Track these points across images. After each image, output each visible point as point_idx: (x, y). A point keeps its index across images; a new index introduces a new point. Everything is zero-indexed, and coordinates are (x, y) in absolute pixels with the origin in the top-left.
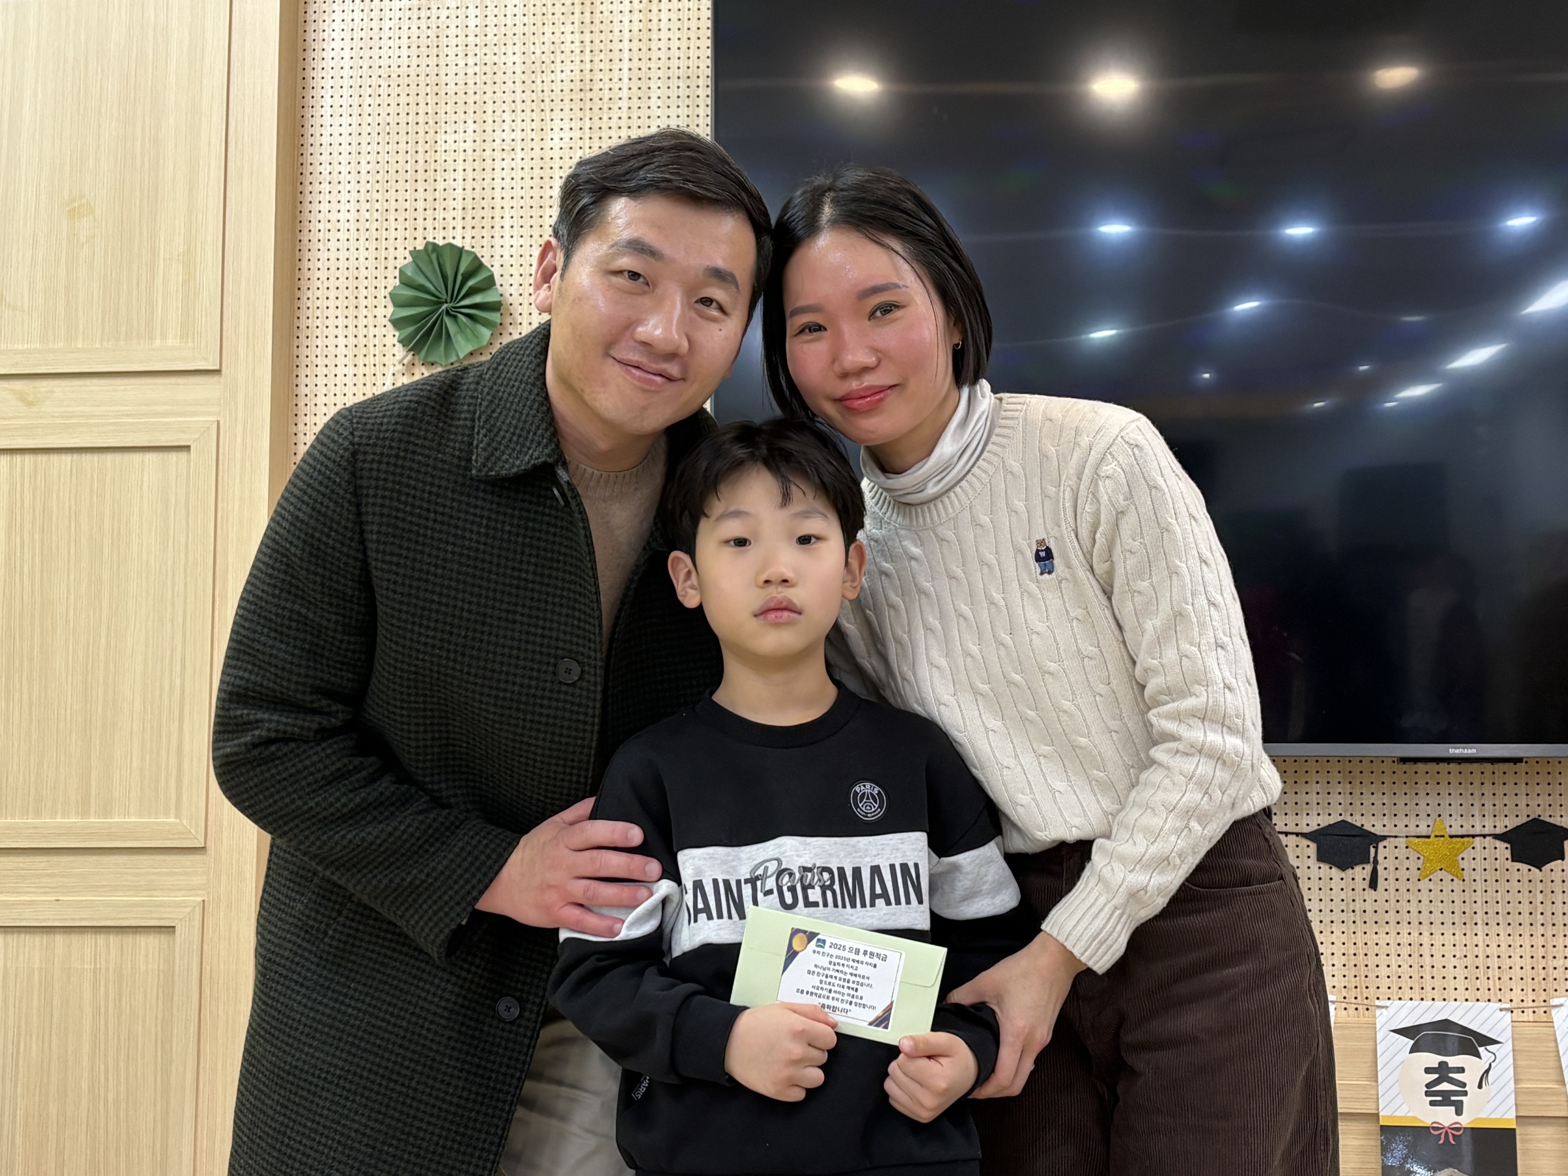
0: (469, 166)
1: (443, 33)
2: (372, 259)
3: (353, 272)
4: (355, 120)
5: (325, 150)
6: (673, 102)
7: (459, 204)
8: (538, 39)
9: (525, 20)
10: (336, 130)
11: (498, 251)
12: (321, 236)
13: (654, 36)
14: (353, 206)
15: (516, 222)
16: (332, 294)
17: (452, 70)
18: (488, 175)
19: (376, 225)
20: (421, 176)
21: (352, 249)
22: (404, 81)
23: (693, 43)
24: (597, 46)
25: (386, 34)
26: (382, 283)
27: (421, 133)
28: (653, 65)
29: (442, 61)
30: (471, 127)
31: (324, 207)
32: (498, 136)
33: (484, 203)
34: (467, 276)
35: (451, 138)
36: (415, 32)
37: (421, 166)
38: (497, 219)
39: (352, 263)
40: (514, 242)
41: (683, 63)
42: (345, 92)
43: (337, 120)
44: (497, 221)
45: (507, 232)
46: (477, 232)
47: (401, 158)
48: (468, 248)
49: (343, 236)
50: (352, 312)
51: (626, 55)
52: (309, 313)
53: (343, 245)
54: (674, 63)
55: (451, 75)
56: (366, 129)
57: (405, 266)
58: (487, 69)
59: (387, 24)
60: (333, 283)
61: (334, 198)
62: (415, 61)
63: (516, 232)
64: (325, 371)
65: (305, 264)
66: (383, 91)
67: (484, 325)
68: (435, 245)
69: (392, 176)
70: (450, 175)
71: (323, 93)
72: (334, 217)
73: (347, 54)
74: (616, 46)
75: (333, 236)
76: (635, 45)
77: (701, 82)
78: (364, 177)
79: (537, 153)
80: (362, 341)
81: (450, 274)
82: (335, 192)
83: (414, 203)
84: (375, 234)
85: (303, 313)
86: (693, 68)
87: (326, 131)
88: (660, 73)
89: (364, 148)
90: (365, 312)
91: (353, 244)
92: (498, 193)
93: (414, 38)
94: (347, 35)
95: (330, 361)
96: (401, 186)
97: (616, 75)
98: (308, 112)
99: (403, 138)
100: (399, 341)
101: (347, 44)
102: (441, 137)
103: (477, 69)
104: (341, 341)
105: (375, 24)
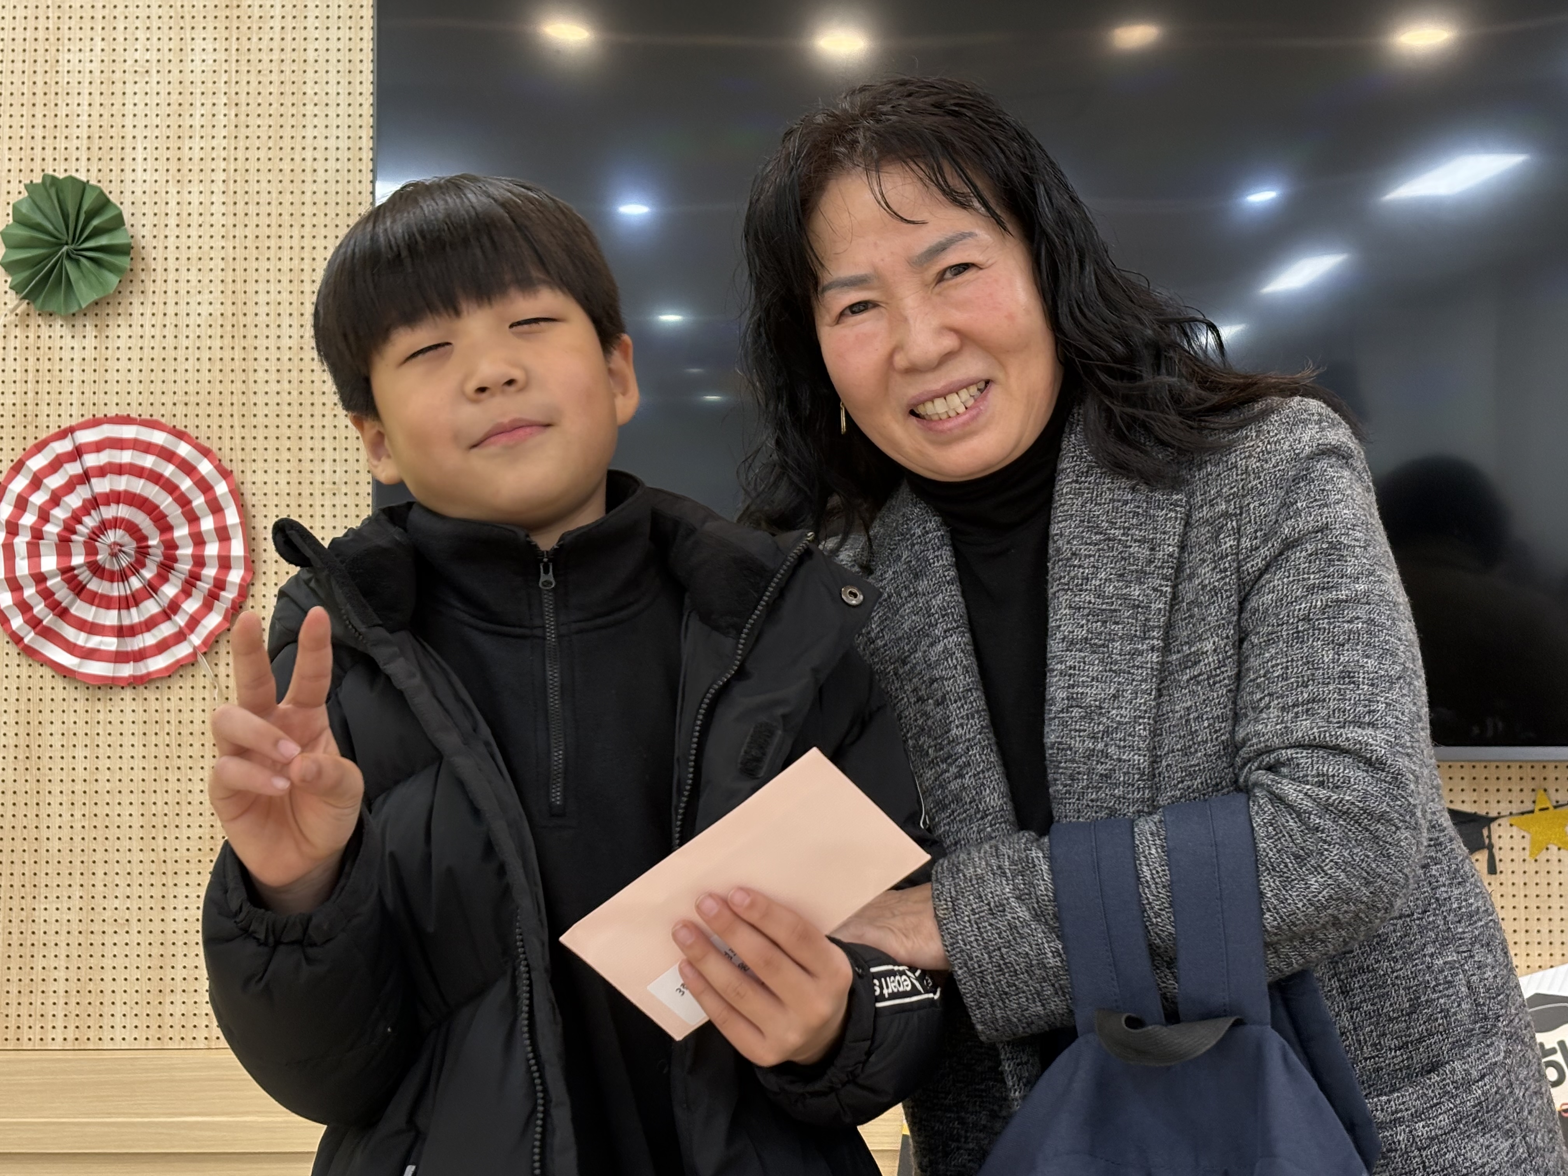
0: (96, 89)
6: (333, 23)
7: (84, 132)
11: (128, 187)
15: (150, 154)
18: (118, 100)
20: (40, 99)
27: (41, 51)
30: (99, 45)
32: (130, 56)
33: (112, 132)
34: (93, 214)
35: (75, 57)
37: (40, 89)
38: (128, 150)
40: (147, 176)
44: (128, 154)
45: (140, 165)
46: (104, 165)
48: (93, 182)
57: (20, 202)
63: (149, 165)
67: (110, 271)
68: (54, 178)
70: (74, 100)
79: (175, 77)
81: (72, 211)
83: (31, 131)
92: (129, 121)
96: (16, 110)
100: (11, 288)
102: (64, 56)
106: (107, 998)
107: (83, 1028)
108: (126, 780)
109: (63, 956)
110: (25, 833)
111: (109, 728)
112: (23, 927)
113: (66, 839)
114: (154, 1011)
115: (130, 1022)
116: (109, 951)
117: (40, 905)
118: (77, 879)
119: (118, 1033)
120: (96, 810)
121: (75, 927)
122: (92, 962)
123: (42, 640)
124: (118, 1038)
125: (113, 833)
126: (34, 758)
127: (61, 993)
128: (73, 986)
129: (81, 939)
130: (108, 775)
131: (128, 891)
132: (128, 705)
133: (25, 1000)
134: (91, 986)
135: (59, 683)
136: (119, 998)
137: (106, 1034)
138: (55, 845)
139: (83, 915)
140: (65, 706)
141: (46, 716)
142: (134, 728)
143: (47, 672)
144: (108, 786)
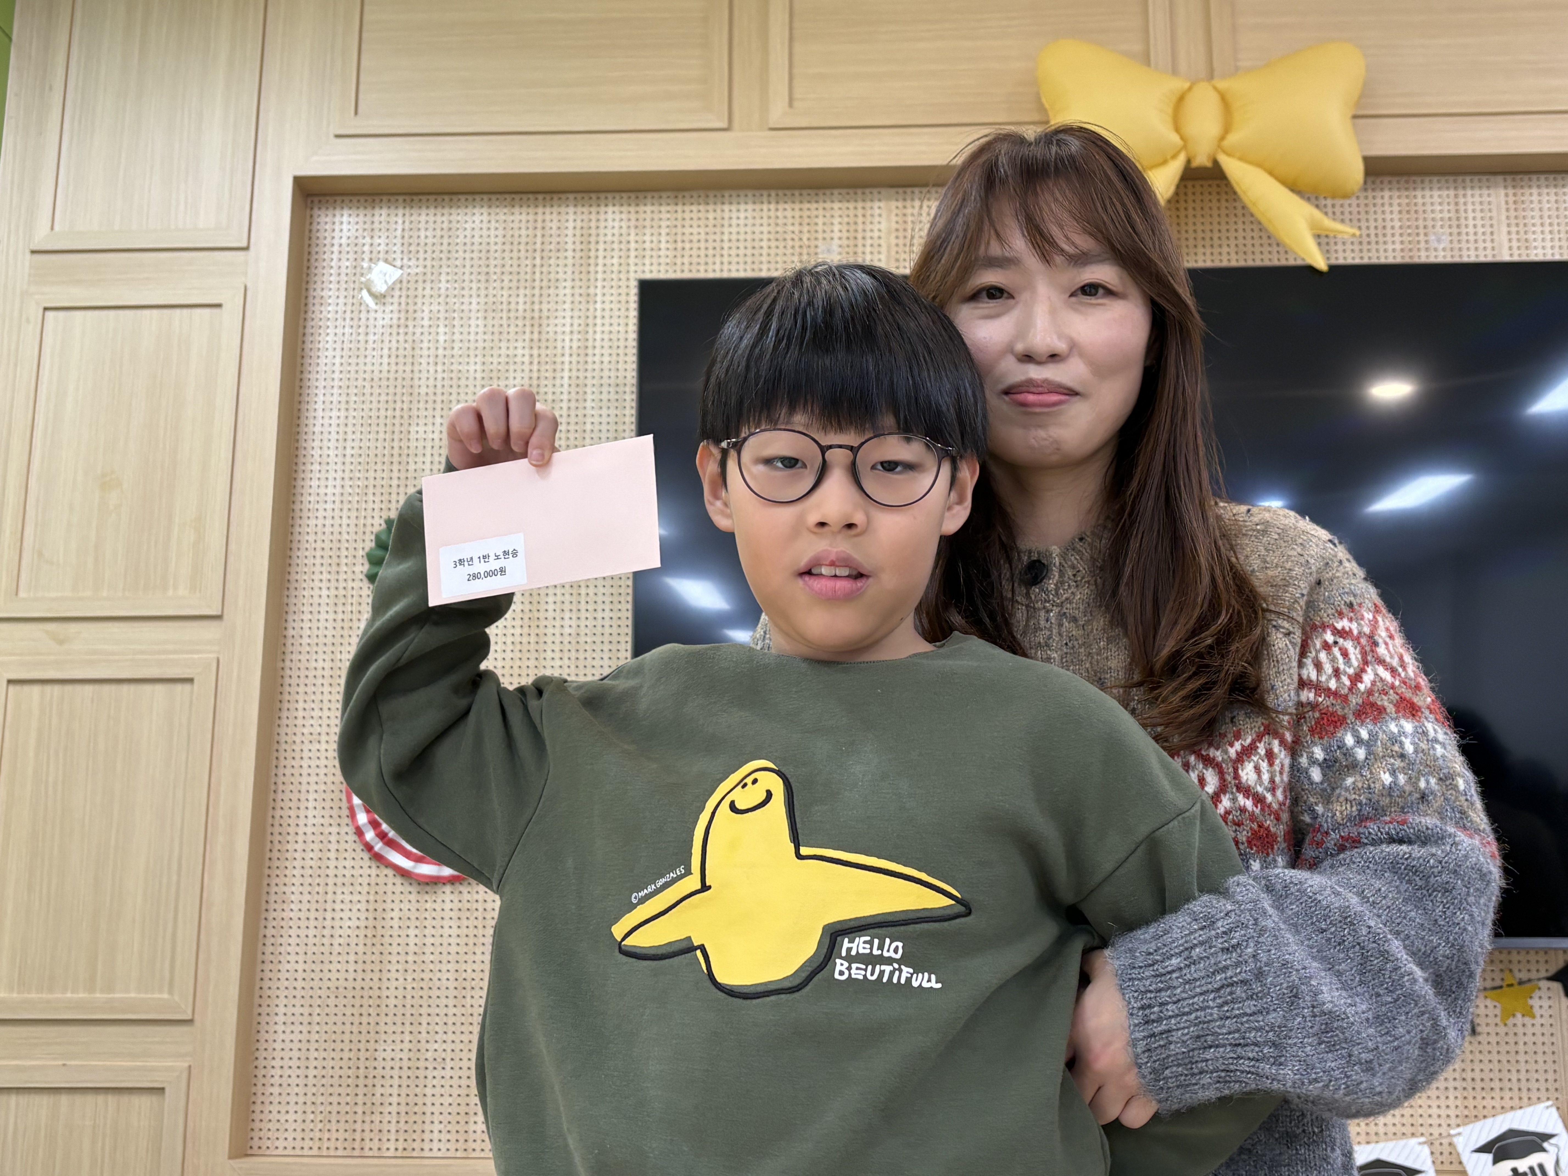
1: (418, 345)
2: (352, 526)
3: (336, 536)
4: (343, 414)
5: (317, 437)
6: (604, 404)
8: (495, 352)
9: (486, 337)
10: (326, 421)
12: (311, 507)
13: (590, 351)
14: (338, 482)
16: (319, 553)
17: (424, 375)
19: (356, 498)
20: (396, 459)
21: (337, 518)
22: (384, 383)
23: (621, 359)
24: (543, 359)
25: (370, 345)
26: (360, 545)
27: (397, 425)
28: (589, 374)
29: (416, 368)
31: (314, 483)
35: (421, 429)
36: (394, 344)
37: (396, 451)
39: (336, 529)
41: (613, 374)
42: (336, 391)
43: (327, 414)
47: (379, 444)
49: (329, 506)
50: (334, 568)
51: (567, 367)
52: (299, 569)
53: (329, 514)
54: (606, 373)
55: (423, 380)
56: (351, 421)
57: (380, 532)
58: (453, 375)
59: (371, 338)
60: (319, 545)
61: (323, 475)
62: (393, 368)
64: (309, 616)
65: (297, 529)
66: (367, 391)
69: (372, 459)
70: (420, 459)
71: (317, 391)
72: (322, 491)
73: (337, 361)
74: (559, 359)
75: (321, 506)
76: (574, 359)
77: (628, 389)
78: (348, 460)
80: (342, 592)
82: (323, 472)
84: (356, 506)
85: (293, 569)
86: (621, 378)
87: (319, 422)
88: (595, 382)
89: (350, 436)
90: (345, 569)
91: (337, 513)
93: (394, 349)
94: (338, 346)
95: (315, 609)
96: (379, 467)
97: (558, 382)
98: (304, 407)
99: (382, 429)
101: (338, 353)
102: (413, 429)
103: (445, 375)
104: (324, 592)
105: (362, 338)
106: (428, 1118)
107: (410, 1141)
108: (445, 953)
109: (396, 1087)
110: (371, 993)
111: (434, 914)
112: (368, 1064)
113: (400, 997)
114: (461, 1128)
115: (444, 1136)
116: (430, 1082)
117: (381, 1046)
118: (408, 1028)
119: (435, 1145)
120: (423, 975)
121: (405, 1064)
122: (418, 1090)
123: (388, 849)
124: (435, 1149)
125: (435, 993)
126: (379, 936)
127: (394, 1114)
128: (403, 1109)
129: (410, 1073)
130: (432, 949)
131: (445, 1037)
132: (448, 897)
133: (367, 1119)
134: (416, 1109)
135: (398, 880)
136: (436, 1118)
137: (426, 1146)
138: (392, 1002)
139: (411, 1055)
140: (402, 897)
141: (389, 906)
142: (452, 914)
143: (390, 872)
144: (432, 958)
